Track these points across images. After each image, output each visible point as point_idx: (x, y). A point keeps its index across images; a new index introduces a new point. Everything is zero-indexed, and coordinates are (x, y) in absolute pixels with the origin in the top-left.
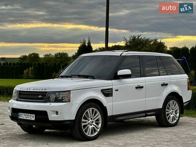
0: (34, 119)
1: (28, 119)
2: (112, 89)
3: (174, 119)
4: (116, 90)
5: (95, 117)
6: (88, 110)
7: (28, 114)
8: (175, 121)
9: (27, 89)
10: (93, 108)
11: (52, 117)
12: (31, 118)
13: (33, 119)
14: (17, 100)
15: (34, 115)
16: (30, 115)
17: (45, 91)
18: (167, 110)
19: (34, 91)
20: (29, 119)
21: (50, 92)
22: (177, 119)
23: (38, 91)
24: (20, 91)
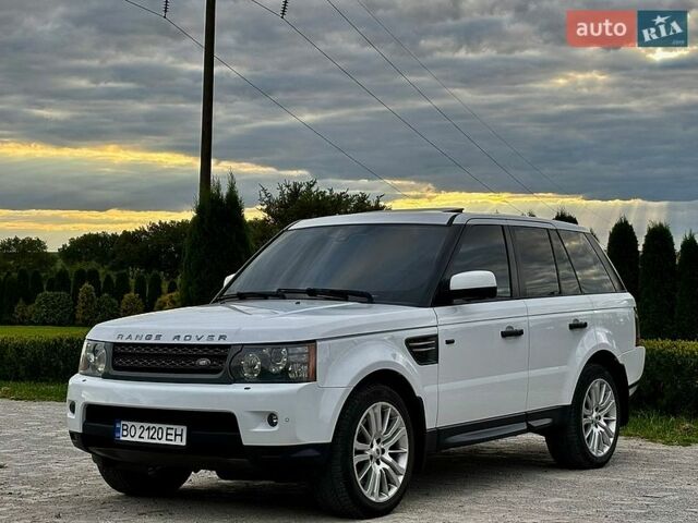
0: (184, 443)
1: (157, 441)
2: (436, 336)
3: (602, 441)
4: (448, 342)
5: (389, 434)
6: (369, 410)
7: (157, 426)
8: (607, 449)
9: (149, 337)
10: (384, 403)
11: (255, 434)
12: (169, 437)
13: (181, 442)
14: (106, 376)
15: (185, 428)
16: (164, 427)
17: (222, 342)
18: (584, 410)
19: (176, 342)
20: (163, 441)
21: (243, 345)
22: (612, 440)
23: (194, 341)
24: (114, 343)
